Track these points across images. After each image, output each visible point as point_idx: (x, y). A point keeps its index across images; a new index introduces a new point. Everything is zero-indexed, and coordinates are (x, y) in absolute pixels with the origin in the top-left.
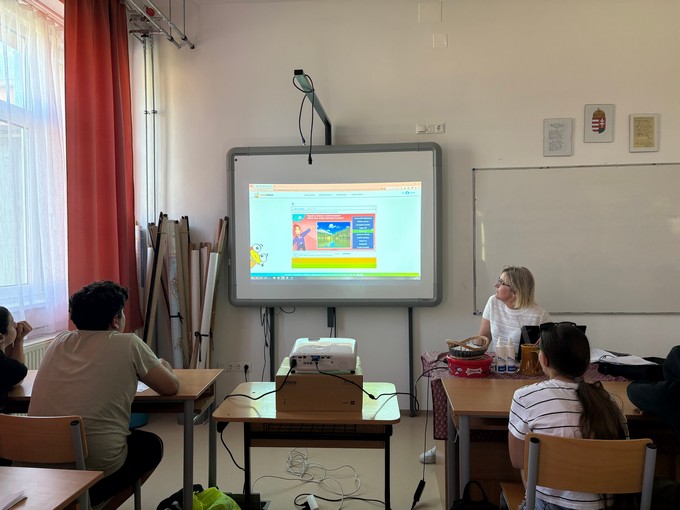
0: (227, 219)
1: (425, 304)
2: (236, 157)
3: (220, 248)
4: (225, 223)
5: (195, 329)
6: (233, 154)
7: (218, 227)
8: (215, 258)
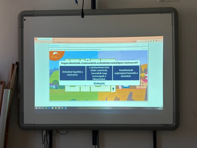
0: (17, 63)
1: (166, 128)
2: (25, 18)
3: (11, 86)
4: (16, 67)
6: (23, 15)
7: (11, 70)
8: (8, 92)
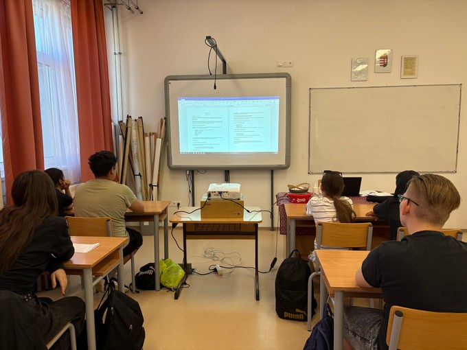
0: (165, 118)
1: (280, 168)
2: (170, 81)
3: (162, 136)
4: (164, 121)
5: (149, 183)
6: (168, 79)
7: (160, 124)
